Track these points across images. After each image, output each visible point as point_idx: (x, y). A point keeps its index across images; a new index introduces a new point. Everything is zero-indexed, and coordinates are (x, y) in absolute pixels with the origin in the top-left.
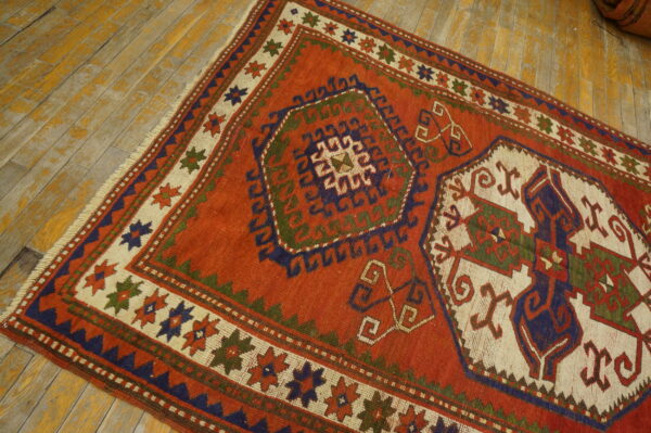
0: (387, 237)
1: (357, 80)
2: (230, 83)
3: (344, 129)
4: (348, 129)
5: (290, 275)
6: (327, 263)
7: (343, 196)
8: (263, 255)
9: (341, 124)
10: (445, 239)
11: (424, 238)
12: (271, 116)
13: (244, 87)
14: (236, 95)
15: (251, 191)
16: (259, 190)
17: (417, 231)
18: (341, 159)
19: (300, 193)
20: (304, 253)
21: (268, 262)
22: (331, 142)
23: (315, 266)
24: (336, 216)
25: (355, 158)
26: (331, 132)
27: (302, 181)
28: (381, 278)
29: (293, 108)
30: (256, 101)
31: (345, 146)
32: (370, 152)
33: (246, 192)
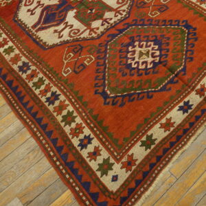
0: (142, 22)
1: (105, 101)
2: (187, 117)
3: (133, 72)
4: (131, 71)
5: (187, 21)
6: (171, 21)
7: (151, 41)
8: (195, 29)
9: (133, 75)
10: (116, 16)
11: (126, 18)
12: (170, 89)
13: (179, 112)
14: (186, 107)
15: (193, 53)
16: (189, 53)
17: (126, 21)
18: (144, 56)
19: (171, 47)
20: (179, 26)
21: (194, 27)
22: (144, 67)
23: (176, 21)
24: (159, 34)
25: (136, 55)
26: (141, 72)
27: (168, 51)
28: (152, 11)
29: (155, 91)
30: (175, 101)
31: (138, 63)
32: (126, 57)
33: (195, 53)
